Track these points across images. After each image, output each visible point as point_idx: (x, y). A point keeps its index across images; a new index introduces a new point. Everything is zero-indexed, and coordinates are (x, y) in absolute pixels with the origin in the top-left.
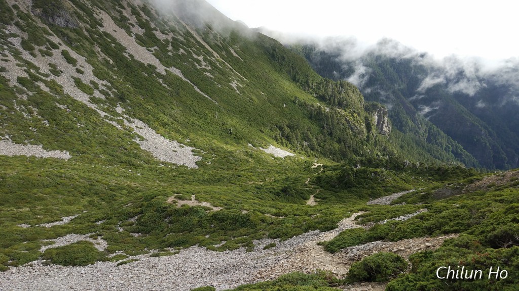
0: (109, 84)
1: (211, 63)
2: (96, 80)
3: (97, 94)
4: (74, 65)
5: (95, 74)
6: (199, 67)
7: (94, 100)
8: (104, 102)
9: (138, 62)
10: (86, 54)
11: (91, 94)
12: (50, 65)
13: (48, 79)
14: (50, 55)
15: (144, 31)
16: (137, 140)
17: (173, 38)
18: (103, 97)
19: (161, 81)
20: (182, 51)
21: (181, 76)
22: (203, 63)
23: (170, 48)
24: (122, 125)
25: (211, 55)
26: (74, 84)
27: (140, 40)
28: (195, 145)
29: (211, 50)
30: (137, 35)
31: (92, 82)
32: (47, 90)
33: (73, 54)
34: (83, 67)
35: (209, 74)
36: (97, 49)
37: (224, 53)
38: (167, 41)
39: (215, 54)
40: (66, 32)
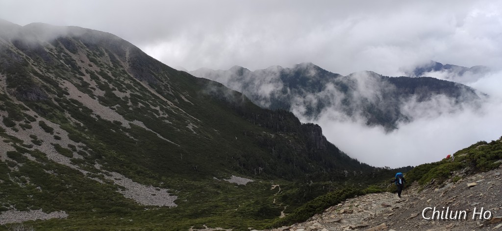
0: (84, 145)
1: (167, 111)
2: (72, 143)
3: (76, 156)
4: (52, 133)
5: (71, 138)
6: (158, 117)
7: (74, 162)
8: (83, 162)
9: (105, 121)
10: (59, 122)
11: (71, 156)
12: (31, 136)
13: (32, 149)
14: (30, 127)
15: (104, 92)
16: (120, 191)
17: (131, 94)
18: (82, 157)
19: (127, 134)
20: (140, 104)
21: (144, 127)
22: (161, 112)
23: (130, 104)
24: (104, 180)
25: (166, 104)
26: (55, 150)
27: (103, 101)
28: (169, 187)
29: (165, 100)
30: (99, 97)
31: (70, 146)
32: (33, 159)
33: (49, 124)
34: (59, 134)
35: (167, 121)
36: (67, 115)
37: (176, 100)
38: (126, 98)
39: (169, 102)
40: (39, 104)
